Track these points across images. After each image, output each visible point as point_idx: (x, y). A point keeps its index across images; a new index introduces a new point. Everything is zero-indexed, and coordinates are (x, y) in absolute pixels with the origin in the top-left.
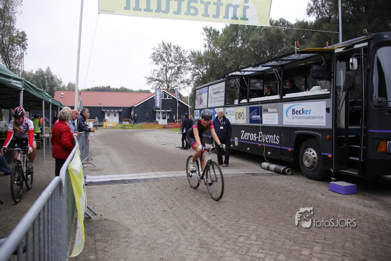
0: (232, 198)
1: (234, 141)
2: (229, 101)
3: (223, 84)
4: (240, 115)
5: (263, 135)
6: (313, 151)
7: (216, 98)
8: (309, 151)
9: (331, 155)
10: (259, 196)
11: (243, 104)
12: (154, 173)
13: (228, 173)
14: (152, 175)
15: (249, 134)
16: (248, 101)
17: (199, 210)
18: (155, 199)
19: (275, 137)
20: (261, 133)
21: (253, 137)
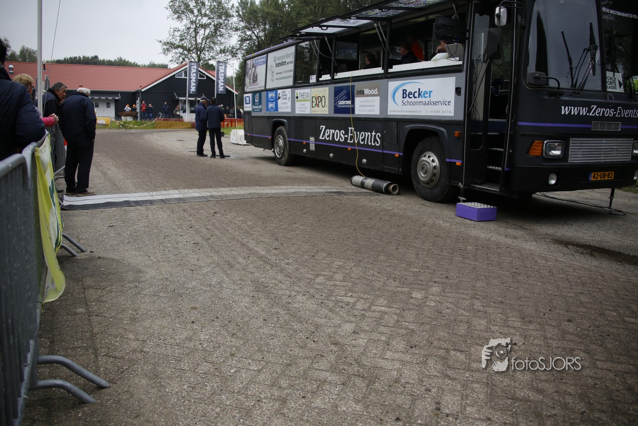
0: (303, 224)
1: (309, 143)
2: (301, 79)
3: (292, 49)
4: (318, 100)
5: (355, 132)
6: (433, 157)
7: (280, 73)
8: (427, 156)
9: (461, 162)
10: (347, 223)
11: (324, 83)
12: (177, 191)
13: (299, 190)
14: (174, 194)
15: (333, 131)
16: (333, 77)
17: (252, 241)
18: (180, 226)
19: (375, 136)
20: (351, 130)
21: (339, 135)
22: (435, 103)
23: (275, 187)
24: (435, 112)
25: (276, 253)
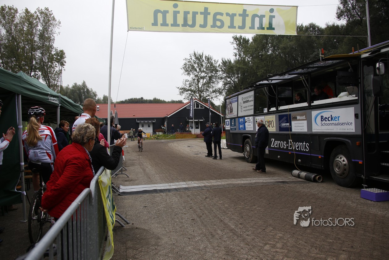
0: (260, 206)
2: (258, 110)
3: (252, 93)
4: (269, 123)
5: (293, 143)
6: (344, 158)
7: (246, 107)
9: (362, 161)
11: (272, 112)
12: (185, 183)
13: (258, 181)
14: (183, 185)
15: (279, 142)
16: (277, 109)
17: (227, 219)
18: (185, 208)
19: (305, 145)
20: (290, 141)
21: (283, 145)
22: (342, 124)
23: (244, 179)
24: (342, 129)
25: (241, 227)
